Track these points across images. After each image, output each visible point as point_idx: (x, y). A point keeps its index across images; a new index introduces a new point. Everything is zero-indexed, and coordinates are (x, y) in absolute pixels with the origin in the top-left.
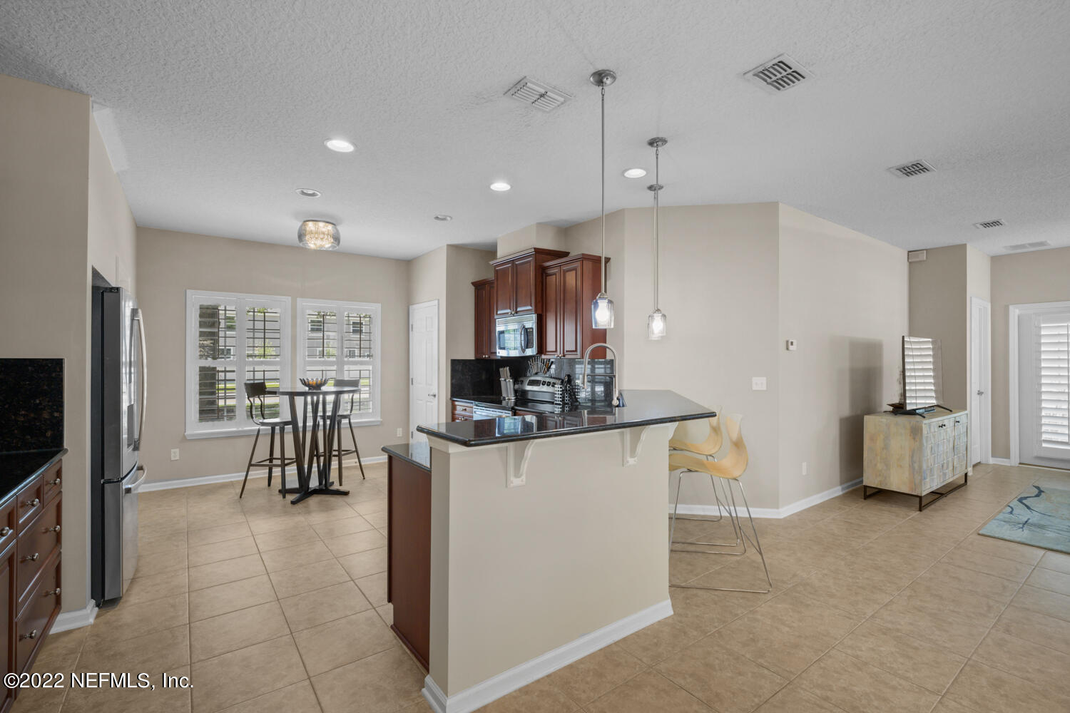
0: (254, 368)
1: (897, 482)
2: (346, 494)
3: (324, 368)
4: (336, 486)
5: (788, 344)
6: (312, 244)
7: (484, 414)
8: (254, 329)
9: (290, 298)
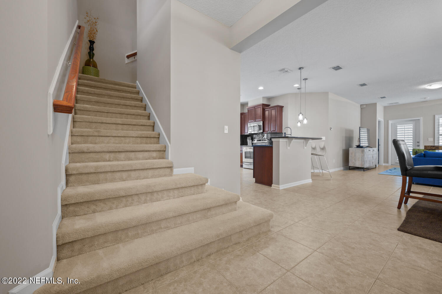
1: (358, 165)
5: (331, 128)
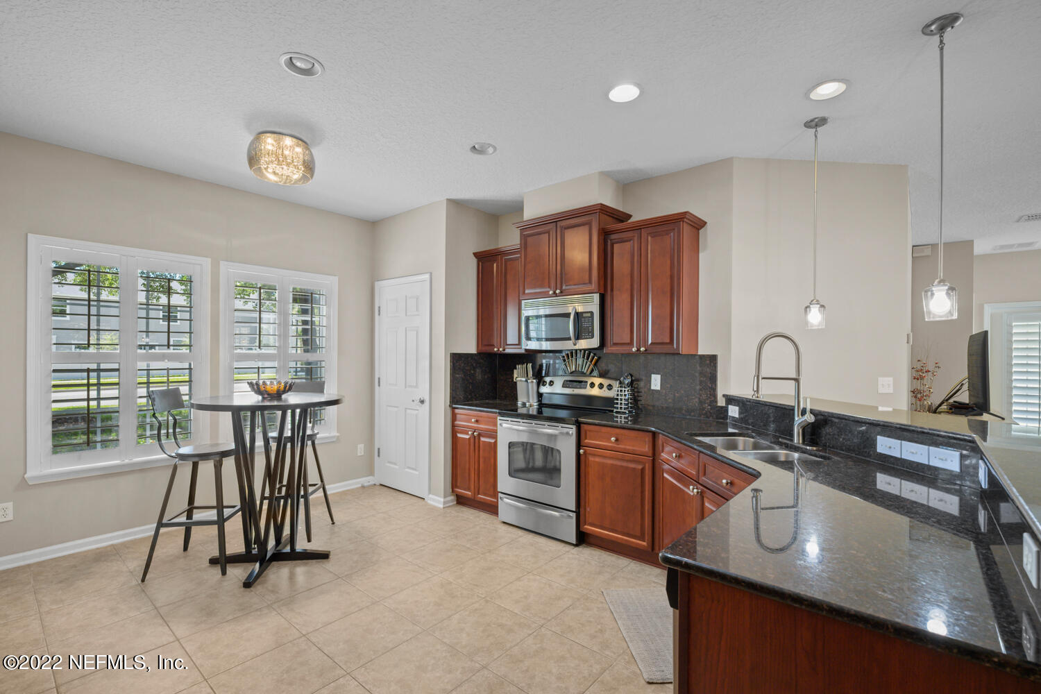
0: (148, 366)
2: (324, 556)
3: (260, 364)
4: (301, 545)
6: (272, 174)
7: (521, 428)
8: (148, 305)
9: (209, 260)
